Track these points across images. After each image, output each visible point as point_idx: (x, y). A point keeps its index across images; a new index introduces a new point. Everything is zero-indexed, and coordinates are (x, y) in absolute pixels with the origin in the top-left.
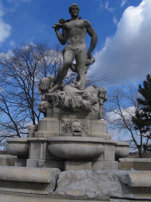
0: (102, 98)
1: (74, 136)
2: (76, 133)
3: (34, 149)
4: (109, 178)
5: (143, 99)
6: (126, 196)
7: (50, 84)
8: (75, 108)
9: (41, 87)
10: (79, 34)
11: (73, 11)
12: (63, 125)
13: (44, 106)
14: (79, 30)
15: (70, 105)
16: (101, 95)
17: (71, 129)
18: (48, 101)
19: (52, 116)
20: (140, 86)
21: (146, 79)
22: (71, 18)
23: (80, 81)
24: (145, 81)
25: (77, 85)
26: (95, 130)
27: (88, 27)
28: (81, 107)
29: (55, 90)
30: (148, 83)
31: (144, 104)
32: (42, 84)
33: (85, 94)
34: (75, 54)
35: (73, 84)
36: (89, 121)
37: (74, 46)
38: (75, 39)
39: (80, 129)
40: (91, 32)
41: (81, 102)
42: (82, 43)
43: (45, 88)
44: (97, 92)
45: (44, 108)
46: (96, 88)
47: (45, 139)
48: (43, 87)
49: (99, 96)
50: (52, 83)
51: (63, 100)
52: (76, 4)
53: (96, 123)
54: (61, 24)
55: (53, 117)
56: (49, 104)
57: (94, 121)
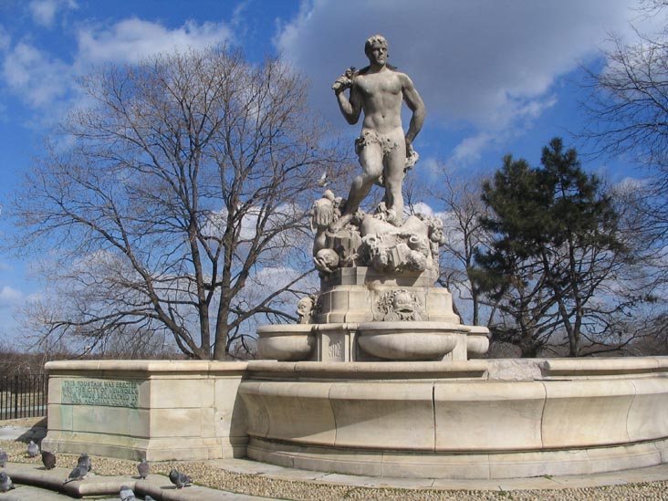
0: (436, 241)
1: (402, 319)
2: (405, 315)
3: (330, 345)
4: (530, 366)
5: (492, 216)
6: (545, 378)
7: (334, 212)
8: (398, 266)
9: (319, 219)
10: (389, 108)
11: (377, 53)
12: (377, 300)
13: (327, 258)
14: (391, 97)
15: (389, 261)
16: (434, 235)
17: (395, 307)
18: (334, 249)
19: (354, 282)
20: (486, 187)
21: (502, 166)
22: (369, 64)
23: (394, 207)
24: (499, 172)
25: (390, 216)
26: (433, 307)
27: (406, 91)
28: (408, 264)
29: (344, 226)
30: (507, 176)
31: (496, 230)
32: (319, 213)
33: (413, 240)
34: (384, 151)
35: (383, 215)
36: (422, 289)
37: (382, 133)
38: (383, 117)
39: (410, 306)
40: (412, 100)
41: (408, 256)
42: (396, 126)
43: (327, 222)
44: (426, 230)
45: (327, 264)
46: (422, 219)
47: (354, 326)
48: (323, 220)
49: (429, 236)
50: (339, 212)
51: (375, 252)
52: (382, 39)
53: (436, 294)
54: (350, 81)
55: (355, 284)
56: (336, 255)
57: (431, 290)
